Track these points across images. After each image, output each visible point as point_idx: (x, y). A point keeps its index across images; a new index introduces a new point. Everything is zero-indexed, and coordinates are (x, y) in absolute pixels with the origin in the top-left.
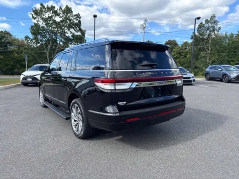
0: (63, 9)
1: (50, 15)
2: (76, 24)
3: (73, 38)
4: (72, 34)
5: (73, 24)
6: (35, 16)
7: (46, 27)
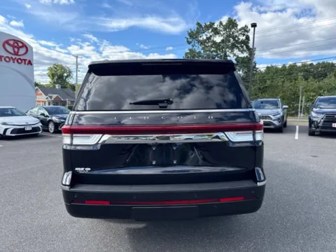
0: (224, 24)
1: (209, 36)
2: (243, 42)
3: (238, 62)
4: (235, 57)
5: (238, 43)
6: (191, 40)
7: (202, 51)
